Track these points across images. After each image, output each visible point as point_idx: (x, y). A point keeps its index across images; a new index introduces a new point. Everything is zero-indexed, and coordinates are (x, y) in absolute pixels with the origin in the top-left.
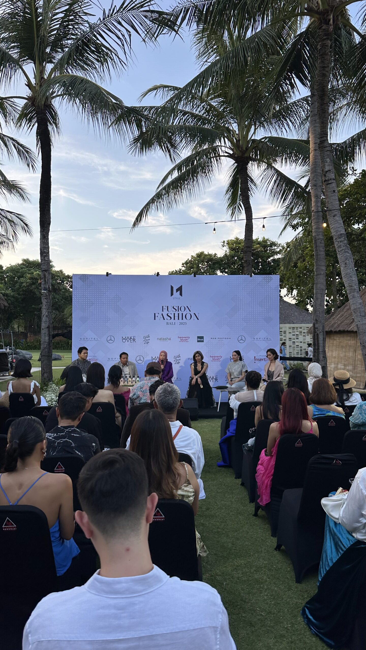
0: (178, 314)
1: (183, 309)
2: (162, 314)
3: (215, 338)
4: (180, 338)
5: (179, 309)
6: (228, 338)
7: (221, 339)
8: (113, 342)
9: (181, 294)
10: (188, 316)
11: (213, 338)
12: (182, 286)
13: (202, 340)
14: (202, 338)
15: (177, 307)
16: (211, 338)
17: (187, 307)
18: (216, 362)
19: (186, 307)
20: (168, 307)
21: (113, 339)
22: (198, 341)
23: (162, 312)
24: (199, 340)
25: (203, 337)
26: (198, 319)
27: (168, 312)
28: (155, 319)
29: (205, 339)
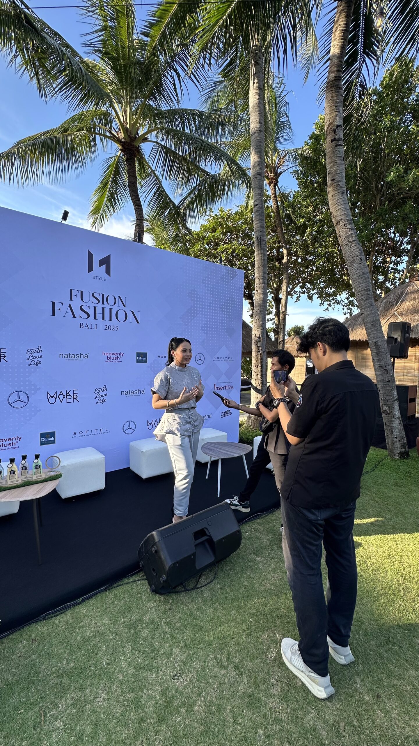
1: (111, 300)
2: (70, 306)
3: (165, 357)
4: (107, 354)
9: (108, 272)
11: (162, 357)
12: (109, 256)
13: (144, 359)
14: (145, 355)
15: (101, 295)
16: (159, 356)
20: (82, 292)
22: (138, 361)
24: (140, 358)
25: (146, 353)
27: (82, 303)
29: (149, 358)
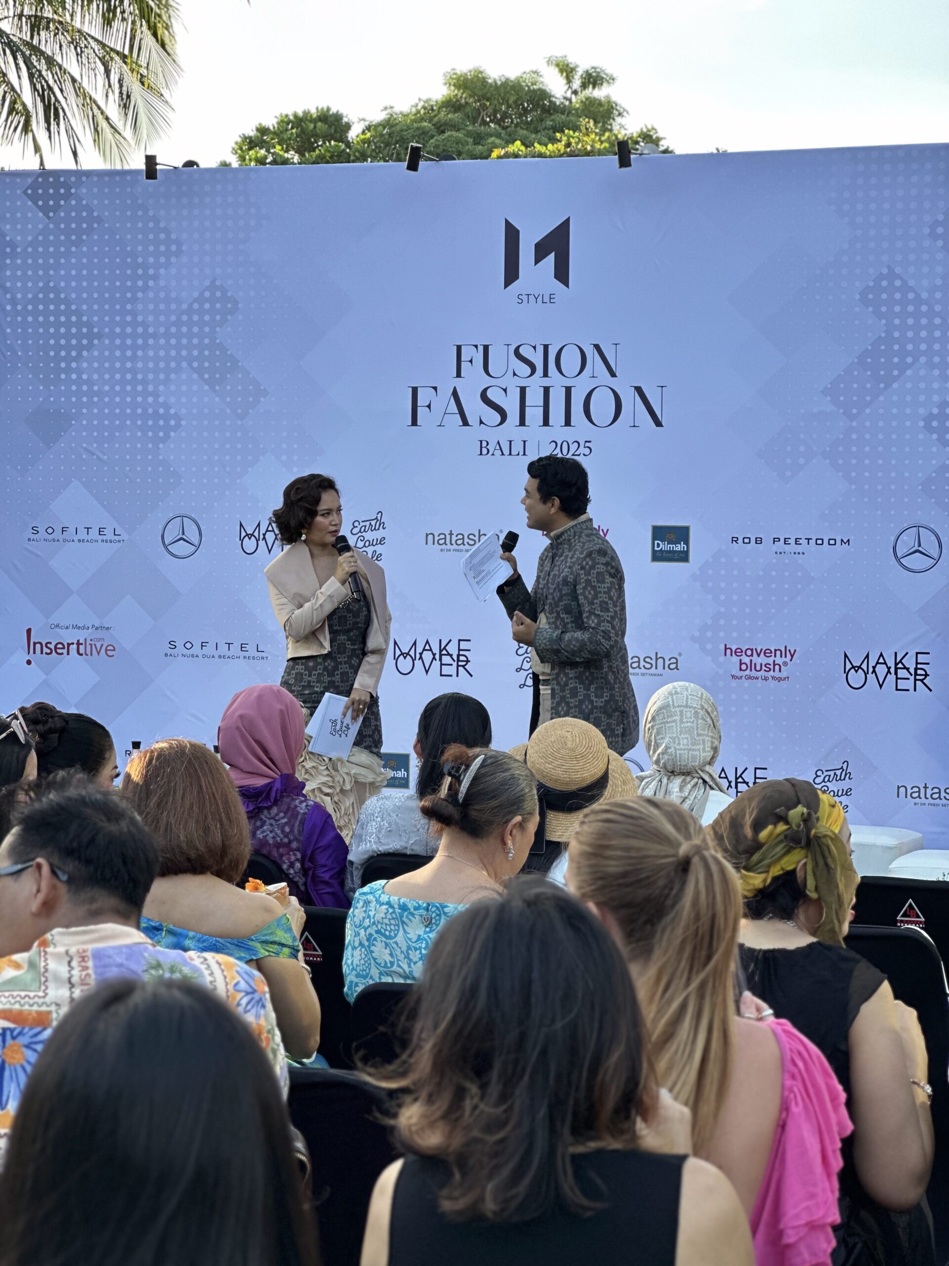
0: (547, 390)
1: (570, 361)
2: (455, 394)
3: (759, 541)
5: (552, 360)
6: (832, 542)
7: (793, 547)
8: (193, 548)
9: (562, 274)
10: (602, 406)
11: (746, 541)
12: (567, 222)
13: (680, 547)
14: (682, 534)
15: (541, 350)
16: (735, 540)
17: (597, 347)
18: (759, 683)
19: (590, 352)
20: (486, 348)
21: (192, 534)
22: (657, 556)
23: (459, 383)
24: (664, 546)
25: (686, 530)
26: (658, 423)
27: (488, 382)
28: (414, 422)
29: (696, 545)
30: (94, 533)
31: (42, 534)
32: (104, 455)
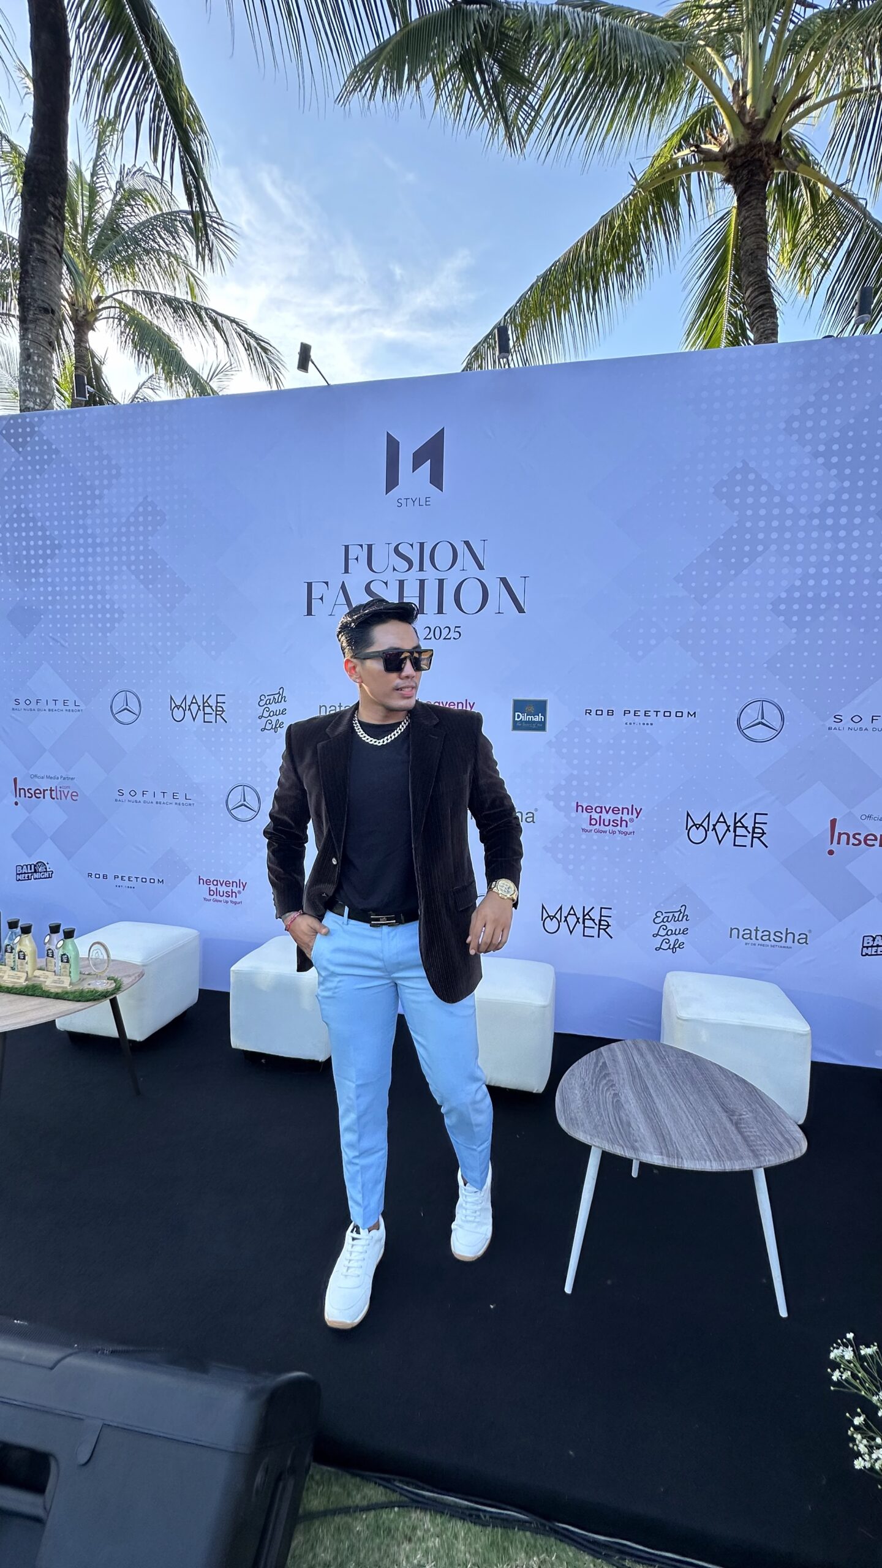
1: (443, 556)
2: (343, 587)
3: (610, 713)
5: (427, 556)
6: (679, 714)
7: (642, 719)
8: (135, 716)
9: (436, 479)
11: (599, 712)
12: (441, 433)
13: (538, 718)
14: (540, 707)
15: (417, 547)
16: (588, 712)
18: (607, 836)
20: (370, 547)
21: (133, 705)
22: (517, 726)
24: (523, 717)
25: (544, 703)
27: (371, 576)
29: (554, 716)
30: (60, 705)
31: (22, 705)
32: (66, 641)
